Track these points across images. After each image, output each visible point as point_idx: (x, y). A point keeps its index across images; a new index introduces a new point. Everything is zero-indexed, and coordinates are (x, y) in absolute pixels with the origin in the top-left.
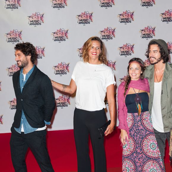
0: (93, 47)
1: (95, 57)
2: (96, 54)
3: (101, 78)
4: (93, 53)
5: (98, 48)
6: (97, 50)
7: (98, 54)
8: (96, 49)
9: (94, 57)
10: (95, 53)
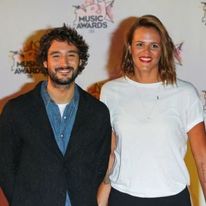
0: (141, 45)
1: (147, 67)
2: (150, 59)
3: (175, 115)
4: (142, 59)
5: (154, 46)
6: (152, 51)
7: (155, 61)
8: (149, 49)
9: (145, 68)
10: (148, 57)
